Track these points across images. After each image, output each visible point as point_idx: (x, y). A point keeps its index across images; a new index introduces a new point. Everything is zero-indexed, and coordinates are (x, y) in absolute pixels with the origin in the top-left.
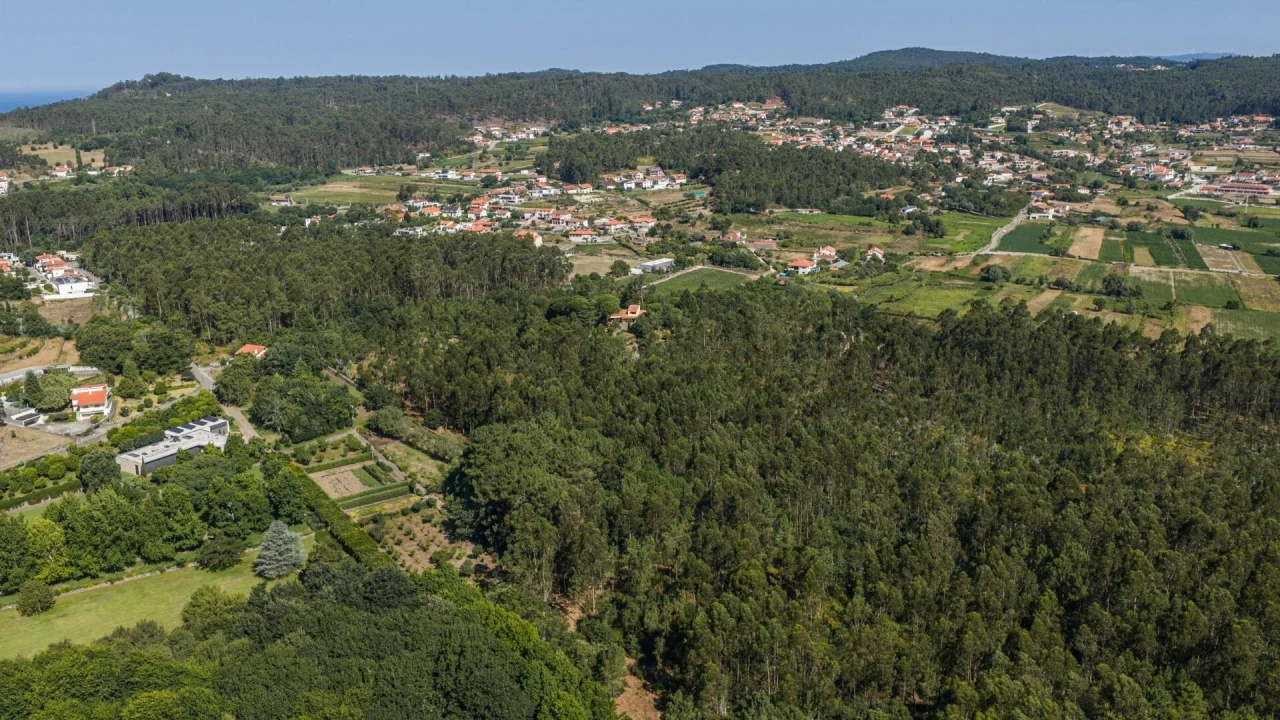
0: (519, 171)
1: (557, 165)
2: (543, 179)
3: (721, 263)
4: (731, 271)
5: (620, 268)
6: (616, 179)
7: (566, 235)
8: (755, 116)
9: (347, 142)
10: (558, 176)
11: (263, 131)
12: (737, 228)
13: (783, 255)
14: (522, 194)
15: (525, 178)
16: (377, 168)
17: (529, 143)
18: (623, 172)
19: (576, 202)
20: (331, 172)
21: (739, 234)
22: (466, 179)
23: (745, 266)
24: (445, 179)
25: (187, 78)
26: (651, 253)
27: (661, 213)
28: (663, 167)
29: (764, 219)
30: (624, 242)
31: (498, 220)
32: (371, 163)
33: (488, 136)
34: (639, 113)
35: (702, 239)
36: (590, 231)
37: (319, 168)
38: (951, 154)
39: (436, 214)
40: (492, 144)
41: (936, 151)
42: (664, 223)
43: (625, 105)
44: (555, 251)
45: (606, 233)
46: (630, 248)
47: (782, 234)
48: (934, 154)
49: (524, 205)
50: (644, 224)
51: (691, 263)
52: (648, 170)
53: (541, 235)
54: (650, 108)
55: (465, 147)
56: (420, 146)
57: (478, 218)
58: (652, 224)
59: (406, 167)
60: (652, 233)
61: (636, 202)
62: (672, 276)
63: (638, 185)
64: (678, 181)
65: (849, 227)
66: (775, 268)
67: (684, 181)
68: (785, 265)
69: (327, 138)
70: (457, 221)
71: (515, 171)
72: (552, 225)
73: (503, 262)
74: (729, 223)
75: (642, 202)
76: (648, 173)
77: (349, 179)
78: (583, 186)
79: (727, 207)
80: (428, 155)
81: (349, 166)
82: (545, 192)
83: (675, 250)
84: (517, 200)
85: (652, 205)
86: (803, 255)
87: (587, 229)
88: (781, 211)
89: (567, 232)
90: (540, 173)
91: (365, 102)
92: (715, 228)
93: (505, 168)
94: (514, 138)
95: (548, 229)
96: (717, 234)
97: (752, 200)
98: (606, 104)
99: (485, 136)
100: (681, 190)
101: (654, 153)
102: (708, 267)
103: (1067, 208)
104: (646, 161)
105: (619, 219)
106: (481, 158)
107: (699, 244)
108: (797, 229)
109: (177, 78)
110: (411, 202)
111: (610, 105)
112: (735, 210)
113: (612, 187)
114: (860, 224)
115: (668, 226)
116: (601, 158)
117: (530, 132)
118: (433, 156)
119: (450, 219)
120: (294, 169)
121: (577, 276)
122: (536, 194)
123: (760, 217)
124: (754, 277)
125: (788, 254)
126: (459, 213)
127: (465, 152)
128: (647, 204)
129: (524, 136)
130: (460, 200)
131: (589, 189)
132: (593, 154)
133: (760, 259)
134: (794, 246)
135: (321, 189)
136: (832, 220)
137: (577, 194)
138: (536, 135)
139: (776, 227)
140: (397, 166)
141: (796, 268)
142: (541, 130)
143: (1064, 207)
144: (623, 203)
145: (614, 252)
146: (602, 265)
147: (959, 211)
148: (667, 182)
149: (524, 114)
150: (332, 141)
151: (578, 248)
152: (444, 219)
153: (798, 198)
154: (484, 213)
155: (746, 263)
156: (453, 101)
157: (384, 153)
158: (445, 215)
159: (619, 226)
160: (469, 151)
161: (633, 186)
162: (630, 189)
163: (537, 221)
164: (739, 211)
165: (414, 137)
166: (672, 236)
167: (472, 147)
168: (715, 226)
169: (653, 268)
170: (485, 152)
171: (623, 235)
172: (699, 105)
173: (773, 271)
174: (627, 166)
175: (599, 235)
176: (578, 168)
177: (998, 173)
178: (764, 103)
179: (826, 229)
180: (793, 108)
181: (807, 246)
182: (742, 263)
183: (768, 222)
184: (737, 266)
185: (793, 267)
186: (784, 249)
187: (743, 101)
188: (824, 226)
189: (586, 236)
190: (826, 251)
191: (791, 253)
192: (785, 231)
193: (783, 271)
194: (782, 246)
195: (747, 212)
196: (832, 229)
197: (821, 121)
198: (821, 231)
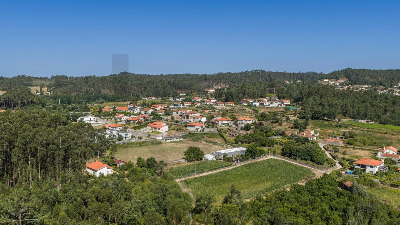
2: (214, 100)
3: (290, 155)
4: (297, 163)
5: (194, 154)
6: (251, 101)
7: (187, 126)
8: (334, 84)
12: (312, 129)
13: (348, 151)
18: (259, 99)
21: (312, 132)
23: (311, 160)
24: (175, 101)
27: (262, 117)
28: (279, 98)
29: (334, 124)
30: (223, 133)
35: (283, 134)
37: (132, 96)
39: (124, 111)
42: (260, 122)
45: (214, 126)
47: (348, 134)
50: (245, 122)
51: (262, 153)
54: (288, 83)
58: (251, 122)
60: (246, 128)
61: (251, 111)
62: (239, 165)
63: (261, 104)
66: (341, 163)
68: (351, 161)
74: (307, 125)
75: (256, 111)
76: (270, 99)
78: (229, 102)
79: (309, 116)
84: (182, 106)
85: (261, 113)
86: (367, 152)
88: (346, 120)
92: (295, 128)
96: (296, 131)
97: (327, 112)
102: (278, 157)
104: (272, 95)
107: (279, 138)
108: (358, 132)
110: (128, 106)
112: (314, 118)
113: (245, 104)
115: (262, 125)
123: (331, 122)
124: (319, 173)
125: (353, 151)
126: (137, 110)
128: (258, 112)
131: (233, 104)
133: (327, 153)
134: (358, 144)
136: (384, 128)
139: (343, 130)
141: (363, 166)
148: (279, 103)
151: (189, 135)
153: (358, 113)
155: (313, 157)
159: (228, 123)
164: (317, 119)
168: (296, 126)
169: (225, 155)
171: (226, 128)
173: (339, 167)
175: (208, 127)
178: (338, 79)
179: (381, 133)
180: (352, 81)
181: (369, 145)
182: (309, 157)
183: (337, 126)
184: (306, 159)
185: (359, 165)
186: (349, 146)
187: (328, 79)
188: (380, 131)
189: (198, 127)
190: (388, 151)
191: (357, 150)
192: (349, 133)
193: (350, 169)
194: (348, 144)
195: (323, 119)
196: (386, 134)
197: (367, 86)
198: (379, 134)
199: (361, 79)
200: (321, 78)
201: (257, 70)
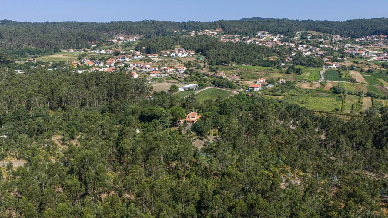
0: (129, 50)
1: (144, 48)
2: (138, 53)
3: (219, 86)
4: (224, 89)
5: (174, 88)
6: (168, 53)
7: (148, 74)
8: (213, 34)
9: (64, 40)
10: (144, 51)
11: (31, 35)
12: (220, 71)
13: (243, 82)
14: (130, 58)
15: (131, 53)
16: (75, 50)
17: (133, 42)
18: (170, 50)
19: (152, 60)
20: (57, 51)
21: (222, 73)
22: (108, 53)
23: (229, 87)
24: (100, 53)
25: (14, 21)
26: (186, 81)
27: (188, 65)
28: (185, 49)
29: (229, 67)
30: (174, 77)
31: (119, 67)
32: (73, 48)
33: (119, 40)
34: (172, 33)
35: (207, 75)
36: (159, 72)
37: (52, 49)
38: (287, 45)
39: (92, 65)
40: (120, 43)
41: (282, 44)
42: (190, 69)
43: (168, 30)
44: (144, 80)
45: (166, 73)
46: (177, 79)
48: (282, 45)
49: (130, 61)
50: (182, 69)
51: (206, 86)
52: (179, 50)
53: (137, 73)
54: (176, 32)
55: (110, 43)
56: (93, 42)
57: (110, 66)
58: (185, 69)
59: (86, 49)
60: (185, 73)
61: (177, 61)
62: (198, 92)
63: (176, 55)
64: (191, 54)
65: (264, 71)
66: (243, 88)
67: (194, 54)
68: (246, 86)
69: (56, 38)
70: (100, 68)
71: (128, 50)
72: (142, 69)
73: (116, 86)
74: (217, 69)
75: (179, 61)
76: (179, 51)
77: (63, 53)
78: (155, 55)
79: (214, 63)
80: (95, 45)
81: (64, 49)
82: (139, 57)
83: (196, 80)
84: (127, 59)
85: (183, 62)
87: (157, 71)
88: (235, 64)
89: (149, 72)
90: (137, 50)
91: (75, 28)
93: (124, 49)
94: (128, 41)
95: (140, 71)
96: (213, 73)
98: (161, 30)
99: (118, 40)
100: (193, 57)
101: (181, 44)
102: (213, 87)
103: (339, 64)
104: (178, 47)
105: (171, 67)
106: (115, 47)
107: (207, 78)
108: (244, 72)
109: (11, 21)
110: (82, 61)
111: (162, 30)
112: (217, 64)
113: (166, 55)
114: (268, 69)
115: (192, 70)
116: (161, 44)
117: (134, 39)
118: (97, 46)
119: (98, 67)
120: (41, 49)
121: (154, 92)
122: (135, 58)
123: (227, 67)
124: (235, 92)
125: (245, 82)
126: (102, 64)
127: (110, 45)
128: (181, 62)
129: (132, 40)
130: (104, 59)
131: (157, 56)
132: (158, 43)
133: (234, 84)
134: (246, 78)
135: (50, 56)
136: (255, 68)
137: (152, 57)
138: (136, 40)
139: (236, 71)
140: (83, 49)
141: (253, 88)
142: (138, 38)
143: (338, 64)
144: (171, 61)
145: (170, 81)
146: (166, 86)
147: (300, 65)
148: (187, 54)
149: (132, 32)
150: (58, 40)
151: (154, 79)
152: (95, 67)
153: (240, 60)
154: (113, 64)
155: (230, 86)
156: (106, 28)
157: (78, 44)
158: (96, 65)
159: (171, 70)
160: (111, 44)
161: (174, 55)
162: (173, 56)
163: (136, 68)
164: (219, 64)
165: (90, 39)
166: (194, 74)
167: (112, 43)
168: (212, 70)
169: (189, 88)
170: (117, 45)
171: (173, 74)
172: (193, 31)
174: (170, 48)
175: (163, 74)
176: (152, 48)
177: (306, 52)
178: (216, 30)
179: (255, 71)
180: (226, 31)
181: (252, 78)
182: (228, 86)
183: (231, 69)
184: (226, 87)
185: (251, 87)
186: (242, 80)
187: (208, 29)
188: (254, 70)
189: (157, 74)
190: (261, 80)
191: (247, 81)
192: (241, 72)
193: (247, 89)
194: (241, 78)
195: (222, 65)
196: (257, 71)
197: (237, 36)
198: (254, 72)
199: (232, 30)
200: (202, 28)
201: (148, 20)
